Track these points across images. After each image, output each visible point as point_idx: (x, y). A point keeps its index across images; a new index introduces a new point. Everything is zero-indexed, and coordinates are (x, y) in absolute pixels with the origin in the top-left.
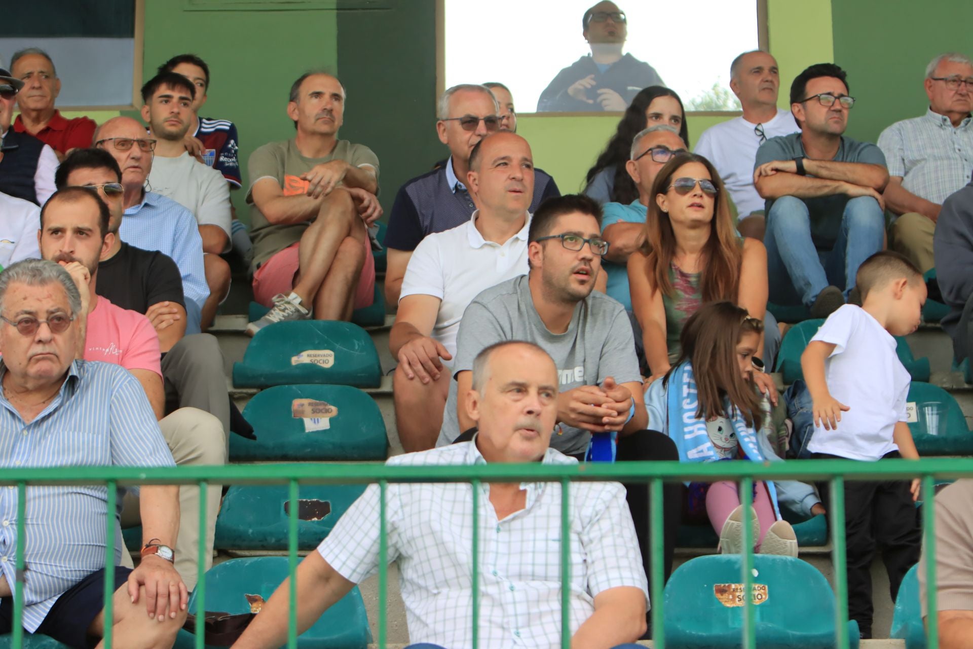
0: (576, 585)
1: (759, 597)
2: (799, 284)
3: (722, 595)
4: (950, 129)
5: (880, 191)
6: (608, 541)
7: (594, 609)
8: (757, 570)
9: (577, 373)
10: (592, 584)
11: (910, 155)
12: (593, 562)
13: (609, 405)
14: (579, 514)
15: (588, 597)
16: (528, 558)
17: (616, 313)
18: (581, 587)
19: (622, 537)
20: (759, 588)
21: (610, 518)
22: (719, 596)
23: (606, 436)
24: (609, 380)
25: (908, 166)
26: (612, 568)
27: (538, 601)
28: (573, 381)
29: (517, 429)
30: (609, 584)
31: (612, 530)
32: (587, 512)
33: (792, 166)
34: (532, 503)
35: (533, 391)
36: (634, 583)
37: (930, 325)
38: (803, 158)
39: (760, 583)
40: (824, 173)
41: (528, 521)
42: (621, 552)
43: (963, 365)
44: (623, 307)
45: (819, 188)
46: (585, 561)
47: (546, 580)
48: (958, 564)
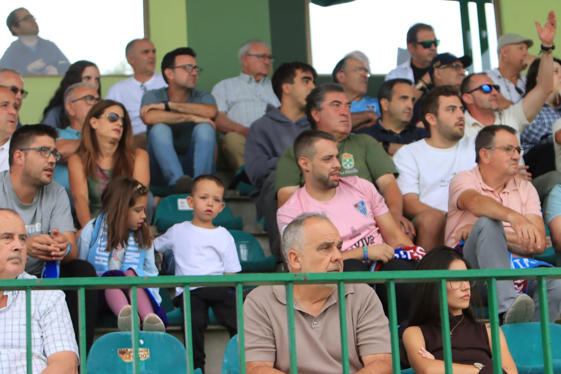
0: (36, 350)
1: (145, 356)
2: (166, 175)
3: (123, 355)
4: (254, 84)
5: (213, 119)
6: (55, 325)
7: (48, 364)
8: (143, 340)
9: (37, 227)
10: (46, 350)
11: (231, 99)
12: (47, 337)
13: (55, 245)
14: (38, 310)
15: (44, 357)
16: (9, 335)
17: (60, 191)
18: (39, 352)
19: (64, 322)
20: (144, 351)
21: (56, 311)
22: (121, 356)
23: (54, 263)
24: (55, 231)
25: (230, 105)
26: (57, 340)
27: (15, 360)
28: (35, 231)
29: (9, 259)
30: (56, 350)
31: (58, 317)
32: (43, 308)
33: (162, 106)
34: (10, 303)
35: (16, 237)
36: (71, 349)
37: (243, 197)
38: (169, 101)
39: (145, 348)
40: (181, 109)
41: (8, 314)
42: (63, 331)
43: (262, 220)
44: (64, 188)
45: (179, 119)
46: (42, 336)
47: (19, 348)
48: (262, 334)
